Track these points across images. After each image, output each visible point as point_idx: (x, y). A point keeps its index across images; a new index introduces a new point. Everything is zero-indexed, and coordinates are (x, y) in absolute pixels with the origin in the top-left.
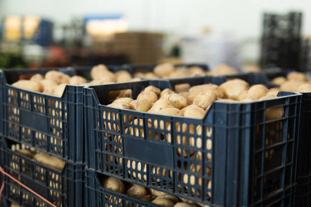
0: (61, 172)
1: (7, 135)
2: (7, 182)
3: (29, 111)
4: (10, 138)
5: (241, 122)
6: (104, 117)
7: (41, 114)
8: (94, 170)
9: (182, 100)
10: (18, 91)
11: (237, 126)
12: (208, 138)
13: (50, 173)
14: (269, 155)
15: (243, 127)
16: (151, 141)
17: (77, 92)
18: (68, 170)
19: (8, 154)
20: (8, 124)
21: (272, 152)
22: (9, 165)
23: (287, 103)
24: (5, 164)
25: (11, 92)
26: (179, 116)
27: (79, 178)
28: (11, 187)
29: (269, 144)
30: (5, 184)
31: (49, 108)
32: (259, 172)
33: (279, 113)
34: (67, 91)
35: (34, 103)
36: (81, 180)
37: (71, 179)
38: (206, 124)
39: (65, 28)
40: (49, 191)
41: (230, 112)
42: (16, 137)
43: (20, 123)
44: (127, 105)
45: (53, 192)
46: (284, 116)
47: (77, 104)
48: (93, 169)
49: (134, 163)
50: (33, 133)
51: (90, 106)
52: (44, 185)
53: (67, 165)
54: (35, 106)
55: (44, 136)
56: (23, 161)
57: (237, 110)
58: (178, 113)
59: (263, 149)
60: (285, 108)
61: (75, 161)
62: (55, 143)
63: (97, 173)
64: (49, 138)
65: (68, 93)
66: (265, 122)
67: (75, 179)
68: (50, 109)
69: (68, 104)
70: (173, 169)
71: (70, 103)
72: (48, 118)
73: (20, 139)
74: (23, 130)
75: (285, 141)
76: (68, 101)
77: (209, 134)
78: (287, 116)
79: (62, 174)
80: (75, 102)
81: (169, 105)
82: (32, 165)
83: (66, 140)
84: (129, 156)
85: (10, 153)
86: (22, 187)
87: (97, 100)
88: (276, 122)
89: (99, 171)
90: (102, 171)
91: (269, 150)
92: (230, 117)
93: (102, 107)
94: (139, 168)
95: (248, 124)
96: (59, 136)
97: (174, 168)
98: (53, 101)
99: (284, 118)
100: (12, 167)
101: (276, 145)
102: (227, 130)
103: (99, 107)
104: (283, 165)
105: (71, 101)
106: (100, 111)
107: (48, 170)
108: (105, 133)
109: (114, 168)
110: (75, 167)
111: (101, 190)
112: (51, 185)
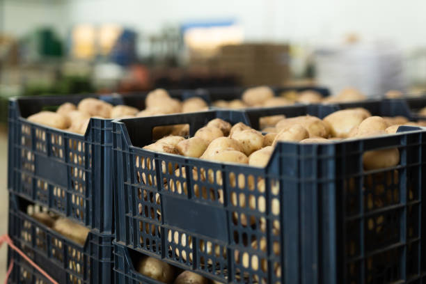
0: (82, 246)
1: (19, 191)
2: (16, 261)
3: (46, 156)
4: (23, 195)
5: (320, 172)
6: (138, 165)
7: (60, 161)
8: (124, 244)
9: (254, 139)
10: (33, 127)
11: (314, 178)
12: (274, 197)
13: (70, 248)
14: (376, 225)
15: (323, 179)
16: (198, 202)
17: (105, 128)
18: (92, 244)
19: (19, 219)
20: (20, 175)
21: (380, 220)
22: (19, 236)
23: (404, 143)
24: (15, 234)
25: (25, 130)
26: (241, 163)
27: (106, 256)
28: (22, 269)
29: (375, 207)
30: (14, 264)
31: (70, 151)
32: (358, 252)
33: (390, 159)
34: (92, 127)
35: (52, 145)
36: (110, 259)
37: (96, 258)
38: (270, 175)
39: (153, 40)
40: (68, 275)
41: (302, 157)
42: (30, 195)
43: (35, 172)
44: (171, 147)
45: (73, 277)
46: (399, 163)
47: (105, 145)
48: (122, 243)
49: (176, 234)
50: (51, 188)
51: (119, 149)
52: (62, 267)
53: (91, 236)
54: (54, 148)
55: (64, 193)
56: (38, 230)
57: (314, 154)
58: (240, 158)
59: (361, 214)
60: (401, 150)
61: (102, 230)
62: (78, 203)
63: (129, 249)
64: (69, 196)
65: (93, 130)
66: (363, 172)
67: (100, 257)
68: (71, 154)
69: (93, 146)
70: (227, 244)
71: (96, 144)
72: (68, 167)
73: (34, 197)
74: (39, 184)
75: (403, 203)
76: (93, 141)
77: (275, 190)
78: (404, 164)
79: (85, 250)
80: (102, 142)
81: (230, 146)
82: (48, 236)
83: (90, 199)
84: (170, 225)
85: (21, 218)
86: (34, 269)
87: (127, 140)
88: (385, 173)
89: (131, 246)
90: (135, 247)
91: (374, 217)
92: (303, 164)
93: (135, 149)
94: (184, 243)
95: (331, 176)
96: (83, 193)
97: (230, 243)
98: (75, 142)
99: (399, 167)
100: (23, 239)
101: (386, 209)
102: (299, 185)
103: (130, 149)
104: (403, 242)
105: (97, 141)
106: (131, 155)
107: (67, 243)
108: (139, 189)
109: (151, 242)
110: (101, 239)
111: (134, 276)
112: (71, 267)
